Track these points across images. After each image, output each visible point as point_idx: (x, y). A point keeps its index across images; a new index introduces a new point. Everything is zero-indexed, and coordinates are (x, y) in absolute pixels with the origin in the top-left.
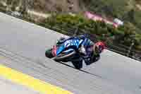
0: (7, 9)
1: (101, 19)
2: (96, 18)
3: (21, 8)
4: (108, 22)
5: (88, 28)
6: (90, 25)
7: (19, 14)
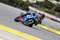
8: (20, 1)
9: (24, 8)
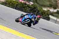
4: (27, 3)
8: (40, 10)
9: (44, 17)
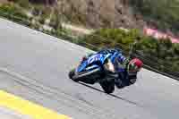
0: (33, 22)
1: (165, 36)
2: (158, 35)
3: (52, 21)
5: (147, 50)
6: (150, 44)
7: (50, 29)
